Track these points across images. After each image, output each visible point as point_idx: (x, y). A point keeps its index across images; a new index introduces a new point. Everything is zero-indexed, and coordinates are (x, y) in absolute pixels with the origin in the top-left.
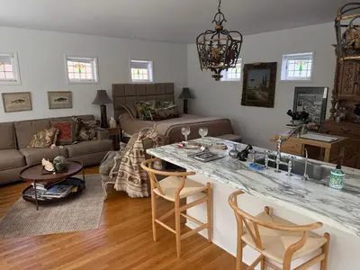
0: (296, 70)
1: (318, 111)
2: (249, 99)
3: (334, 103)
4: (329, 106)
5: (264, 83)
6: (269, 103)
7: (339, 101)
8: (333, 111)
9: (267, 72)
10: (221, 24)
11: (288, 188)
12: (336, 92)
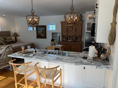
0: (51, 28)
1: (58, 39)
2: (39, 36)
3: (62, 37)
4: (61, 38)
5: (43, 31)
6: (45, 37)
7: (63, 36)
8: (62, 39)
9: (44, 28)
10: (33, 13)
11: (58, 58)
12: (62, 34)
